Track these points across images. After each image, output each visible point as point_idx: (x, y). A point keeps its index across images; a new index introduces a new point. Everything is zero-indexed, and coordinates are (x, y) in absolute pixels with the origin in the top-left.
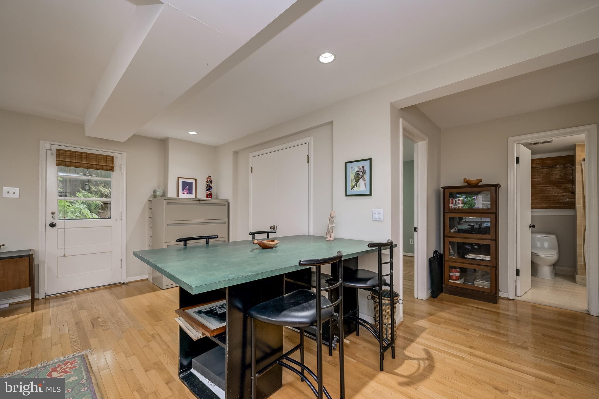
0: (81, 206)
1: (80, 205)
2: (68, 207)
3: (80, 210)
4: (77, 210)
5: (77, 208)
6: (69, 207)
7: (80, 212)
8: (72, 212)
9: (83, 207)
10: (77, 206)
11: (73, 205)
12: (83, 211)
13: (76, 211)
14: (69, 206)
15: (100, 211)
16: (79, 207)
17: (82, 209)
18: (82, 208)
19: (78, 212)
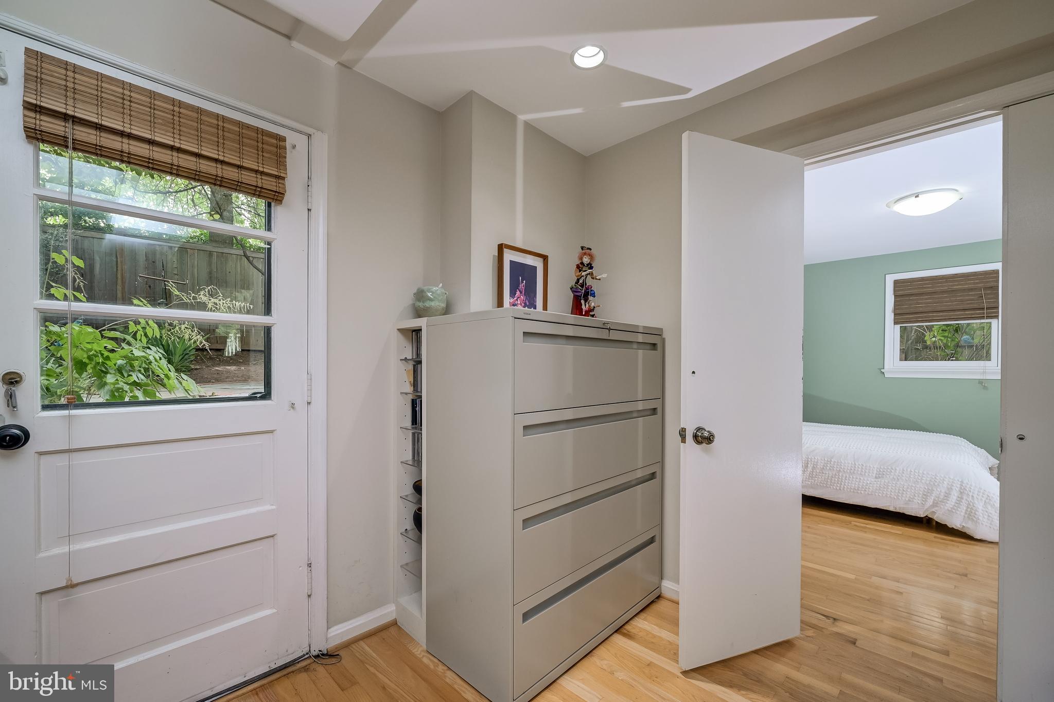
0: (148, 351)
1: (144, 348)
2: (106, 353)
3: (144, 365)
4: (136, 363)
5: (137, 359)
6: (111, 355)
7: (146, 370)
8: (120, 370)
9: (155, 353)
10: (137, 353)
11: (123, 348)
12: (154, 365)
13: (132, 366)
14: (112, 351)
15: (193, 367)
16: (143, 354)
17: (153, 361)
18: (151, 358)
19: (140, 371)
